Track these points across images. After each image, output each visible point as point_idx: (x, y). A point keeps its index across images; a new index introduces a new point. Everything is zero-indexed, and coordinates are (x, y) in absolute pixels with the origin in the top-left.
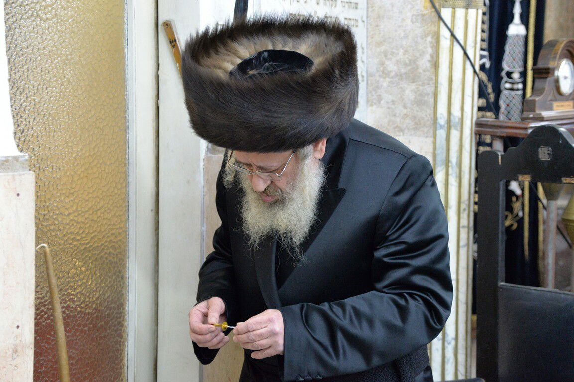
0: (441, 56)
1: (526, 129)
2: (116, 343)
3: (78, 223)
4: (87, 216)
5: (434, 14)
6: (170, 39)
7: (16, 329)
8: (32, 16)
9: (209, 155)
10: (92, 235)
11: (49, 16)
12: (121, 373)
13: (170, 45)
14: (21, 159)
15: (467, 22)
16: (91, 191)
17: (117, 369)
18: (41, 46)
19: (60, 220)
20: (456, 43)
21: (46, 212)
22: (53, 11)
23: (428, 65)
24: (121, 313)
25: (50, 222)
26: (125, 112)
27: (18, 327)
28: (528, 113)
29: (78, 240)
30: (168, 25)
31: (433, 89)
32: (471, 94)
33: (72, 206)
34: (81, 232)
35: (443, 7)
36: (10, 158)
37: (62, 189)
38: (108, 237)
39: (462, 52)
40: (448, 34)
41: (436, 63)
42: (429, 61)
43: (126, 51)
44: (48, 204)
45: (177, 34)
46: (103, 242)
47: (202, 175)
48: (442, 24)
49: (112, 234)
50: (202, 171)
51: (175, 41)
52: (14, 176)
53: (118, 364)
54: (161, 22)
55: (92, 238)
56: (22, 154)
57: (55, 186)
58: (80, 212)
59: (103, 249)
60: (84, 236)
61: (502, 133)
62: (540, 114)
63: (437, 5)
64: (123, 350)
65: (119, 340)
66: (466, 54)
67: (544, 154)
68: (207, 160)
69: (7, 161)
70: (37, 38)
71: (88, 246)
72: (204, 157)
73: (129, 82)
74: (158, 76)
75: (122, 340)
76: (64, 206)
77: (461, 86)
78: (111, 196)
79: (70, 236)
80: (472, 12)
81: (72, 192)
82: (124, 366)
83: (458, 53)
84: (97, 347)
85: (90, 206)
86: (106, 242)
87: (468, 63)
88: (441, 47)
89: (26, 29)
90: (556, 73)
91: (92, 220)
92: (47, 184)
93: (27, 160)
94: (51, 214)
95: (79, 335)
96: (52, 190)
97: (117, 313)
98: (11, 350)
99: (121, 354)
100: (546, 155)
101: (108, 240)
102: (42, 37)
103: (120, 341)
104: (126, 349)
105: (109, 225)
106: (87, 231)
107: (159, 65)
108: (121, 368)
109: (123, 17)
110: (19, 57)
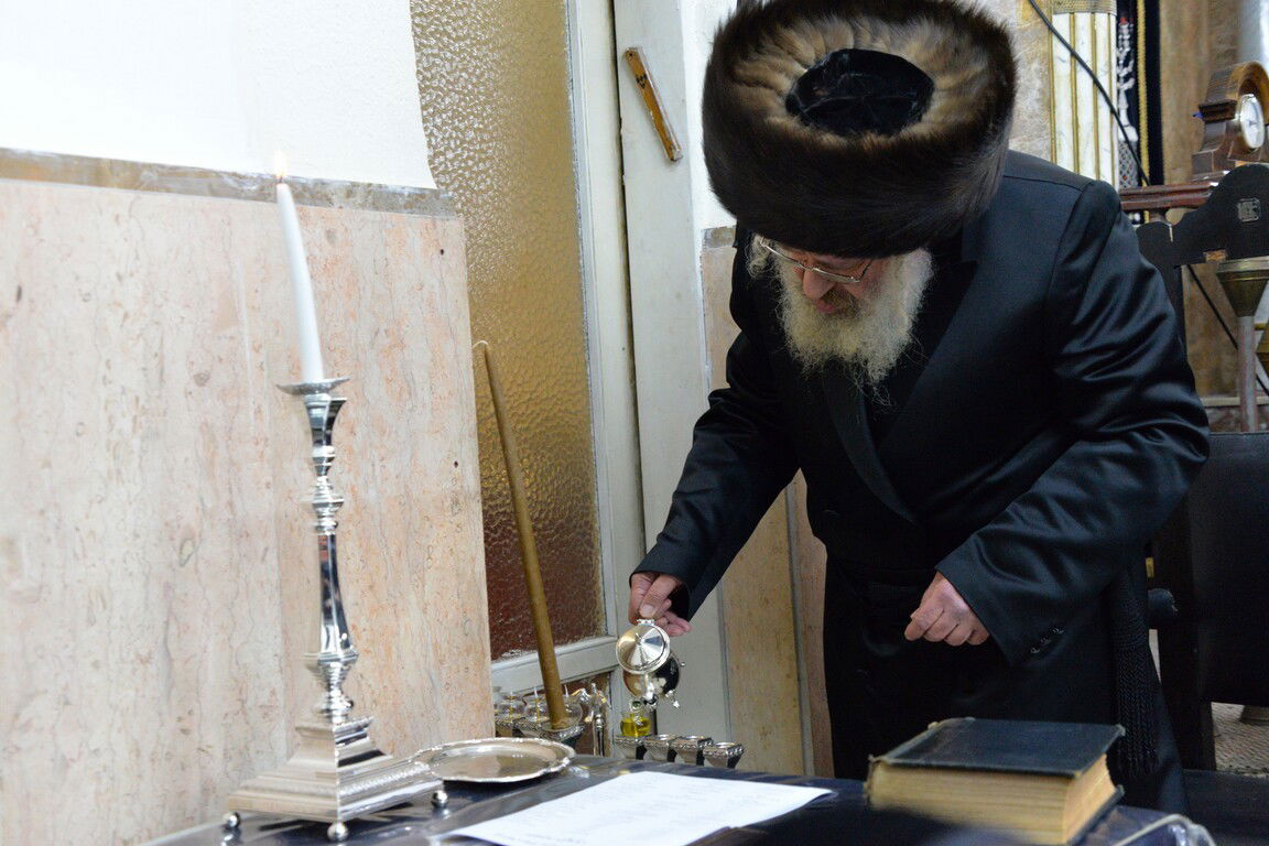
0: (1056, 89)
2: (585, 554)
4: (529, 348)
5: (1041, 26)
6: (637, 77)
7: (453, 466)
9: (709, 249)
10: (539, 379)
12: (595, 602)
13: (637, 85)
14: (442, 196)
15: (1094, 34)
16: (533, 311)
17: (590, 595)
20: (1079, 67)
23: (1037, 106)
24: (588, 508)
26: (574, 193)
27: (456, 464)
28: (1201, 175)
31: (1048, 143)
32: (1109, 148)
34: (522, 372)
35: (1056, 13)
36: (427, 192)
38: (562, 385)
39: (1090, 81)
40: (1066, 54)
41: (1050, 101)
42: (1038, 100)
45: (648, 67)
46: (555, 393)
47: (700, 282)
48: (1055, 40)
49: (568, 381)
50: (699, 275)
51: (645, 76)
52: (434, 221)
53: (591, 587)
54: (620, 53)
55: (538, 384)
56: (437, 187)
59: (556, 404)
63: (1045, 11)
65: (589, 549)
66: (1096, 83)
67: (1247, 211)
68: (706, 257)
69: (422, 196)
71: (533, 396)
72: (700, 254)
73: (577, 147)
74: (620, 138)
75: (593, 551)
77: (1092, 134)
80: (1101, 18)
82: (599, 591)
83: (1084, 81)
84: (558, 557)
87: (1101, 98)
88: (1055, 75)
90: (1237, 115)
93: (450, 198)
97: (582, 507)
98: (449, 499)
99: (593, 572)
100: (1251, 212)
103: (591, 553)
104: (600, 566)
105: (563, 366)
106: (530, 372)
107: (620, 120)
109: (565, 44)
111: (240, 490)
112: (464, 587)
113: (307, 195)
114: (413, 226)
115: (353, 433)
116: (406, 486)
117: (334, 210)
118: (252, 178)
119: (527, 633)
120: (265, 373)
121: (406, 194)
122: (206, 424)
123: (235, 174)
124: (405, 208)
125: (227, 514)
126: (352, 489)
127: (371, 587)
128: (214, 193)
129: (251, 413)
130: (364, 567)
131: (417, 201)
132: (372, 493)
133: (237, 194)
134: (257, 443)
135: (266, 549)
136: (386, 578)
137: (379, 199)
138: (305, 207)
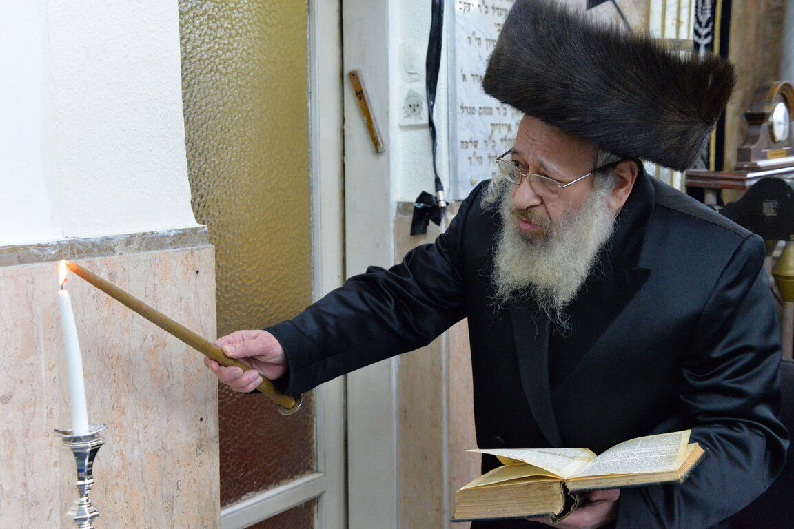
1: (743, 180)
2: (305, 418)
3: (261, 293)
4: (270, 285)
6: (356, 91)
7: (199, 422)
8: (211, 71)
9: (401, 216)
10: (276, 306)
11: (229, 70)
12: (310, 450)
13: (356, 98)
14: (199, 231)
16: (275, 259)
17: (306, 446)
18: (221, 103)
19: (242, 290)
21: (228, 283)
22: (234, 65)
25: (233, 294)
26: (309, 170)
27: (201, 419)
28: (743, 163)
29: (262, 312)
30: (353, 75)
33: (255, 276)
34: (264, 303)
36: (188, 231)
37: (244, 257)
38: (293, 307)
43: (309, 105)
44: (229, 275)
45: (364, 85)
46: (288, 313)
47: (393, 237)
49: (298, 304)
50: (392, 233)
51: (362, 92)
52: (192, 251)
53: (307, 441)
54: (346, 72)
55: (277, 309)
56: (202, 225)
57: (236, 255)
58: (263, 282)
60: (268, 307)
61: (716, 184)
62: (756, 164)
64: (311, 427)
67: (769, 209)
68: (398, 221)
69: (184, 234)
70: (216, 94)
71: (272, 318)
72: (394, 218)
74: (343, 131)
75: (310, 416)
76: (247, 276)
78: (295, 262)
79: (253, 307)
81: (254, 259)
82: (313, 442)
85: (273, 274)
86: (291, 312)
89: (205, 85)
90: (770, 120)
91: (276, 290)
92: (228, 252)
93: (206, 232)
94: (233, 285)
95: (266, 413)
96: (233, 258)
98: (195, 445)
99: (310, 430)
100: (772, 209)
101: (293, 310)
102: (222, 93)
103: (308, 417)
104: (315, 425)
105: (294, 294)
106: (271, 301)
107: (344, 119)
108: (311, 445)
109: (306, 69)
110: (198, 115)
111: (32, 472)
112: (203, 504)
113: (96, 249)
114: (175, 257)
115: (123, 413)
116: (163, 443)
117: (115, 257)
118: (52, 245)
119: (259, 480)
120: (57, 384)
121: (172, 235)
122: (8, 430)
123: (39, 245)
124: (171, 244)
125: (22, 492)
126: (121, 453)
127: (132, 519)
128: (21, 261)
129: (45, 415)
130: (127, 507)
131: (182, 238)
132: (137, 452)
133: (39, 259)
134: (48, 436)
135: (51, 510)
136: (144, 510)
137: (151, 242)
138: (92, 259)
